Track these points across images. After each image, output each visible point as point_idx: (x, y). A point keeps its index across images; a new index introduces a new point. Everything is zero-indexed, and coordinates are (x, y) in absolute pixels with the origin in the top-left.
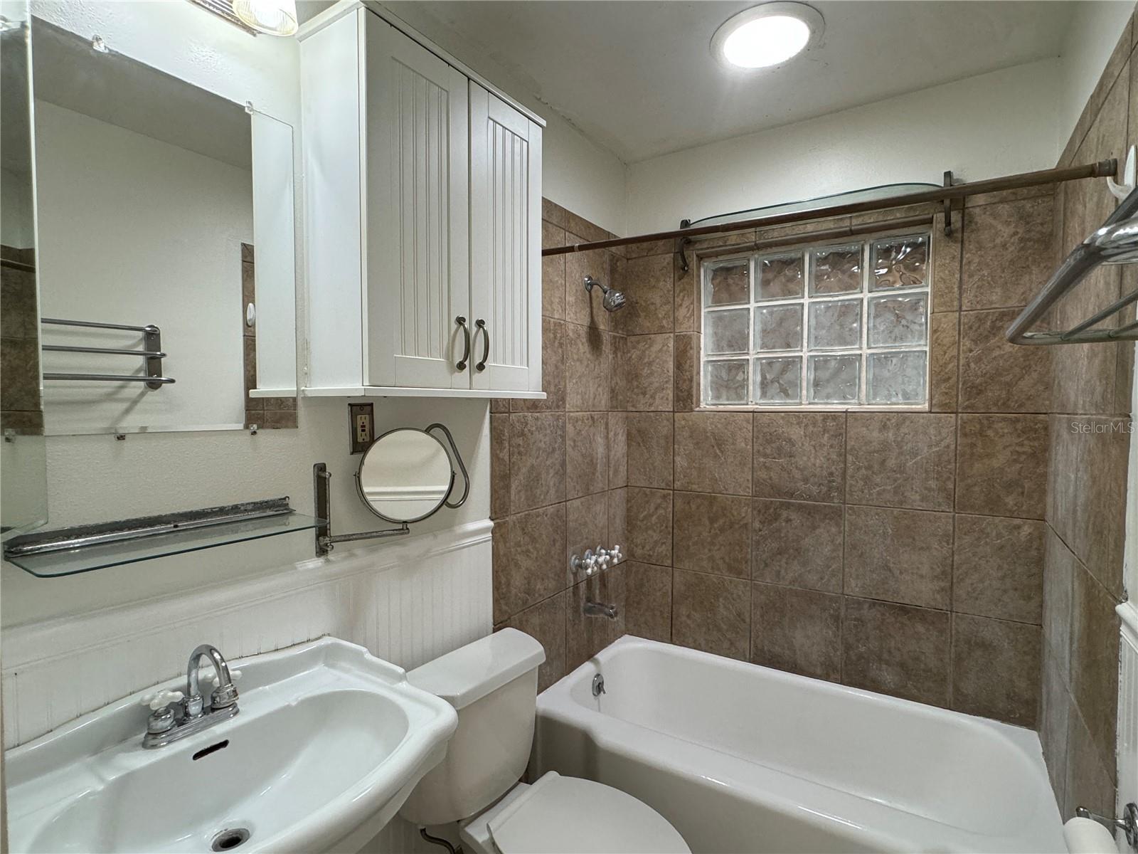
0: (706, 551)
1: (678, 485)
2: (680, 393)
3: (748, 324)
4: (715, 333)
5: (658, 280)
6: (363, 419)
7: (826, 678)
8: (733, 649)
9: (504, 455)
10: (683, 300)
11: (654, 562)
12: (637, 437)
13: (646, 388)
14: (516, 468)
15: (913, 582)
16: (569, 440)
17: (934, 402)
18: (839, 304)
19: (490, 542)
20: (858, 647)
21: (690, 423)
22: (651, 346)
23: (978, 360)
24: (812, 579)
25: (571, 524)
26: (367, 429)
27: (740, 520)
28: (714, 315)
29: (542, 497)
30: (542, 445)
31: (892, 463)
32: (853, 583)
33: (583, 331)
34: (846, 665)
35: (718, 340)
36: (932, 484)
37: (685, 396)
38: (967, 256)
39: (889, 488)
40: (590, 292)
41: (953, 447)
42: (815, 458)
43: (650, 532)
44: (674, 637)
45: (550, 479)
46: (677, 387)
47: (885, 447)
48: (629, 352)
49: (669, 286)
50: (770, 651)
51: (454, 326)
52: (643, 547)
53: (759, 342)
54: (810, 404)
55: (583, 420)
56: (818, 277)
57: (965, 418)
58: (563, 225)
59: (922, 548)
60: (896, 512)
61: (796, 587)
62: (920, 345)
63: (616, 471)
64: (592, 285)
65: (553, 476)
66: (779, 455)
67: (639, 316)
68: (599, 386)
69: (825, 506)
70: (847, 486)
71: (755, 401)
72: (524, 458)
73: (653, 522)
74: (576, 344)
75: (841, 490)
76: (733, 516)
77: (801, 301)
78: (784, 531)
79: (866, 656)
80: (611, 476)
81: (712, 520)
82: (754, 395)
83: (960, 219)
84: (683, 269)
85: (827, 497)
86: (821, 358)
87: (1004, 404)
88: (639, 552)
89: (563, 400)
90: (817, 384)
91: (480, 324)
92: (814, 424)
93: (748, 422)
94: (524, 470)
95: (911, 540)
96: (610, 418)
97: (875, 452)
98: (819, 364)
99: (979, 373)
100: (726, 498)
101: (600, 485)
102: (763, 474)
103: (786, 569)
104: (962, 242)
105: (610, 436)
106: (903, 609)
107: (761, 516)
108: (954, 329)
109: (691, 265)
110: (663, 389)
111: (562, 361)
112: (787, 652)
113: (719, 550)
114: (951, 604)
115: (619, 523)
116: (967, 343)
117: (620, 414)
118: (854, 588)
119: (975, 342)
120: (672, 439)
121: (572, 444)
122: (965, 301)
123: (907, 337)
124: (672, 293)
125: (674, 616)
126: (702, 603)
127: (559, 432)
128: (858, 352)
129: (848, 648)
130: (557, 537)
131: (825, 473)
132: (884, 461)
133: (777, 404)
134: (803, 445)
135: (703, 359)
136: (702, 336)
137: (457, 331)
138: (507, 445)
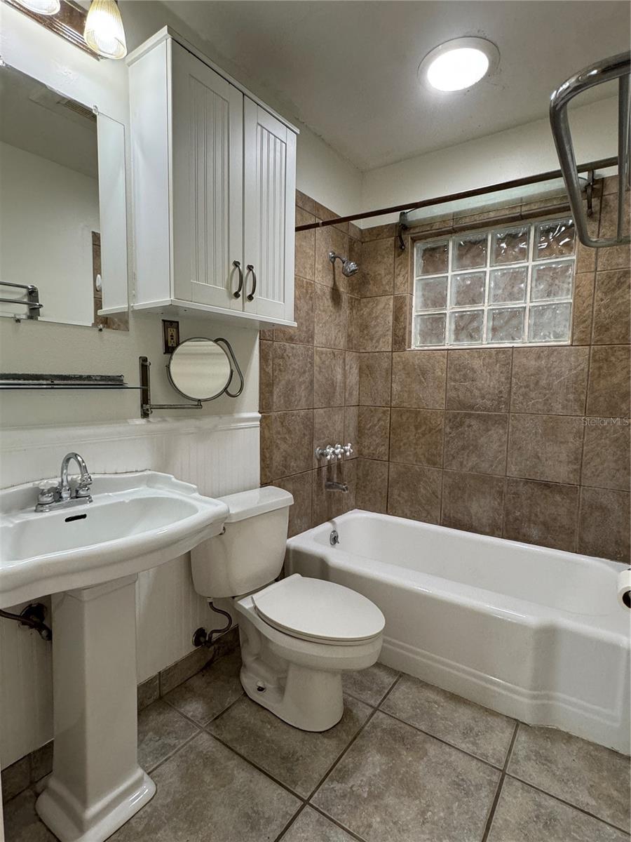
0: (412, 449)
1: (394, 403)
2: (397, 338)
3: (447, 287)
4: (423, 295)
5: (384, 257)
6: (171, 331)
7: (492, 534)
8: (429, 516)
9: (269, 370)
10: (400, 271)
11: (377, 458)
12: (366, 370)
13: (373, 335)
14: (277, 380)
15: (554, 465)
16: (317, 366)
17: (574, 338)
18: (512, 271)
19: (259, 428)
20: (514, 512)
21: (404, 359)
22: (377, 305)
23: (607, 306)
24: (484, 466)
25: (317, 426)
26: (175, 338)
27: (437, 427)
28: (423, 282)
29: (296, 403)
30: (296, 367)
31: (543, 383)
32: (513, 468)
33: (328, 291)
34: (506, 525)
35: (425, 300)
36: (571, 397)
37: (400, 340)
38: (602, 231)
39: (541, 400)
40: (333, 263)
41: (586, 370)
42: (490, 382)
43: (374, 437)
44: (389, 509)
45: (301, 392)
46: (395, 335)
47: (539, 371)
48: (362, 309)
49: (391, 261)
50: (454, 517)
51: (232, 267)
52: (369, 448)
53: (454, 301)
54: (488, 344)
55: (326, 354)
56: (497, 253)
57: (596, 349)
58: (314, 212)
59: (561, 442)
60: (545, 417)
61: (474, 473)
62: (567, 298)
63: (351, 394)
64: (334, 258)
65: (304, 390)
66: (465, 379)
67: (370, 284)
68: (339, 331)
69: (496, 415)
70: (512, 399)
71: (449, 342)
72: (283, 373)
73: (376, 430)
74: (322, 299)
75: (507, 403)
76: (431, 423)
77: (485, 269)
78: (467, 433)
79: (520, 518)
80: (347, 396)
81: (417, 428)
82: (450, 340)
83: (599, 204)
84: (400, 248)
85: (498, 409)
86: (497, 311)
87: (623, 337)
88: (366, 451)
89: (312, 337)
90: (494, 330)
91: (250, 268)
92: (490, 357)
93: (444, 357)
94: (283, 382)
95: (554, 437)
96: (347, 355)
97: (532, 375)
98: (496, 315)
99: (607, 316)
100: (428, 412)
101: (339, 402)
102: (453, 394)
103: (467, 460)
104: (600, 221)
105: (346, 368)
106: (547, 485)
107: (451, 424)
108: (591, 285)
109: (406, 245)
110: (385, 336)
111: (312, 310)
112: (466, 517)
113: (422, 448)
114: (580, 481)
115: (352, 431)
116: (599, 294)
117: (354, 354)
118: (514, 471)
119: (605, 293)
120: (390, 371)
121: (318, 369)
122: (599, 264)
123: (558, 293)
124: (392, 266)
125: (389, 495)
126: (408, 485)
127: (309, 360)
128: (524, 305)
129: (507, 514)
130: (307, 433)
131: (497, 392)
132: (538, 382)
133: (466, 344)
134: (482, 372)
135: (414, 314)
136: (414, 297)
137: (234, 270)
138: (271, 363)
